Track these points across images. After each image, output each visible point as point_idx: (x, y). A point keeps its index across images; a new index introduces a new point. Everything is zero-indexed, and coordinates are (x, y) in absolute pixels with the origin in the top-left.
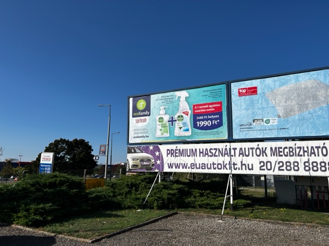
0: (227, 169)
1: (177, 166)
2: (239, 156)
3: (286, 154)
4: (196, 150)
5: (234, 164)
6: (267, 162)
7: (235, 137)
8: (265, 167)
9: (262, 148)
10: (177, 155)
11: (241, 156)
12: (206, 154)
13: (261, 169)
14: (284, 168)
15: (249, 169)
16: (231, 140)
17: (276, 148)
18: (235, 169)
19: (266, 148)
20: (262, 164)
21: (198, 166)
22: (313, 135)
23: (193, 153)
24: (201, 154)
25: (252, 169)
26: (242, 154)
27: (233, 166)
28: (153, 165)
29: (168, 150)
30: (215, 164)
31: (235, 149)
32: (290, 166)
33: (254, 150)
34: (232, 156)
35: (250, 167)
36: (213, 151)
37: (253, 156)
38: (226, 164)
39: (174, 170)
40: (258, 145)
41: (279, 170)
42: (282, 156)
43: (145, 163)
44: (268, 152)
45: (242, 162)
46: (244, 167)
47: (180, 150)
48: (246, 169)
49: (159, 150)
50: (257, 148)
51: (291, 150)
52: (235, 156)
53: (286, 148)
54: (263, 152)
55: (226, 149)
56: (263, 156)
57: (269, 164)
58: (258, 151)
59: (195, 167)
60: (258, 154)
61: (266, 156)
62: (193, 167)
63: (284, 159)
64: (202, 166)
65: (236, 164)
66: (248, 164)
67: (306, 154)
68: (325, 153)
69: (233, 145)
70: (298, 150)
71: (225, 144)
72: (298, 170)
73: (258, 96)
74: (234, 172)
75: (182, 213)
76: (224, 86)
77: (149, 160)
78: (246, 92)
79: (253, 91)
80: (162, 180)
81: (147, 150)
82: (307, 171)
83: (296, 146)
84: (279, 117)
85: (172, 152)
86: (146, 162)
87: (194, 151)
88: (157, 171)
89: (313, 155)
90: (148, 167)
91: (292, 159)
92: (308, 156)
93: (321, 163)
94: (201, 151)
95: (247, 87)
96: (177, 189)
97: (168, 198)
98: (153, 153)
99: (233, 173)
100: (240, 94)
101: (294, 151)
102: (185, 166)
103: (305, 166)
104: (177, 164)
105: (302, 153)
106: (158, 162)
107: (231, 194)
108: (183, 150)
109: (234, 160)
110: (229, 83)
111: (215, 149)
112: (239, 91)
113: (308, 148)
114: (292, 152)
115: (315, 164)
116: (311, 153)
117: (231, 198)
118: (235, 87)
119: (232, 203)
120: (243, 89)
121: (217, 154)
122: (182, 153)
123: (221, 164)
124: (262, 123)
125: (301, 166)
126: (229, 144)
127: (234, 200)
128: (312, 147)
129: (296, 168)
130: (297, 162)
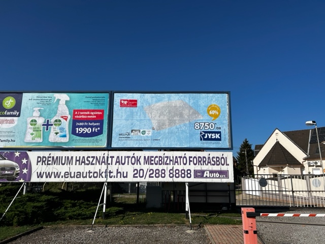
0: (103, 177)
1: (49, 175)
2: (116, 164)
3: (156, 162)
4: (72, 157)
5: (110, 172)
6: (140, 170)
7: (114, 145)
8: (138, 175)
9: (137, 157)
10: (49, 162)
11: (118, 164)
12: (82, 162)
13: (134, 177)
14: (154, 175)
15: (124, 177)
16: (109, 148)
17: (148, 157)
18: (111, 177)
19: (140, 157)
20: (136, 172)
21: (72, 175)
22: (178, 146)
23: (69, 161)
24: (78, 162)
25: (127, 177)
26: (119, 162)
27: (108, 174)
28: (17, 174)
29: (38, 157)
30: (91, 172)
31: (112, 157)
32: (158, 173)
33: (130, 159)
34: (109, 164)
35: (125, 175)
36: (91, 159)
37: (128, 164)
38: (103, 172)
39: (44, 180)
40: (134, 154)
41: (150, 177)
42: (153, 164)
43: (6, 172)
44: (142, 160)
45: (117, 170)
46: (119, 174)
47: (53, 157)
48: (121, 177)
49: (27, 157)
50: (133, 157)
51: (160, 159)
52: (112, 164)
53: (156, 157)
54: (138, 160)
55: (104, 157)
56: (137, 164)
57: (141, 171)
58: (133, 159)
59: (69, 176)
60: (133, 162)
61: (140, 164)
62: (66, 176)
63: (154, 167)
64: (77, 175)
65: (112, 172)
66: (123, 172)
67: (171, 162)
68: (185, 162)
69: (111, 153)
70: (166, 159)
71: (103, 152)
72: (164, 177)
73: (137, 108)
74: (110, 180)
75: (49, 227)
76: (107, 95)
77: (13, 169)
78: (128, 104)
79: (133, 103)
80: (27, 192)
81: (11, 157)
82: (171, 177)
83: (165, 155)
84: (153, 129)
85: (44, 159)
86: (8, 170)
87: (70, 158)
88: (22, 181)
89: (176, 164)
90: (10, 177)
91: (160, 167)
92: (173, 164)
93: (182, 170)
94: (78, 159)
95: (129, 99)
96: (45, 201)
97: (33, 212)
98: (18, 160)
99: (108, 181)
100: (122, 105)
101: (163, 160)
102: (57, 175)
103: (170, 173)
104: (49, 173)
105: (168, 162)
106: (25, 171)
107: (105, 202)
108: (57, 157)
109: (110, 168)
110: (112, 93)
111: (92, 157)
112: (121, 102)
113: (173, 157)
114: (161, 161)
115: (177, 172)
116: (175, 162)
117: (104, 206)
118: (118, 97)
119: (104, 211)
120: (125, 100)
121: (94, 162)
122: (56, 161)
123: (97, 172)
124: (139, 133)
125: (167, 173)
126: (107, 152)
127: (106, 208)
128: (176, 157)
129: (163, 175)
130: (164, 170)
